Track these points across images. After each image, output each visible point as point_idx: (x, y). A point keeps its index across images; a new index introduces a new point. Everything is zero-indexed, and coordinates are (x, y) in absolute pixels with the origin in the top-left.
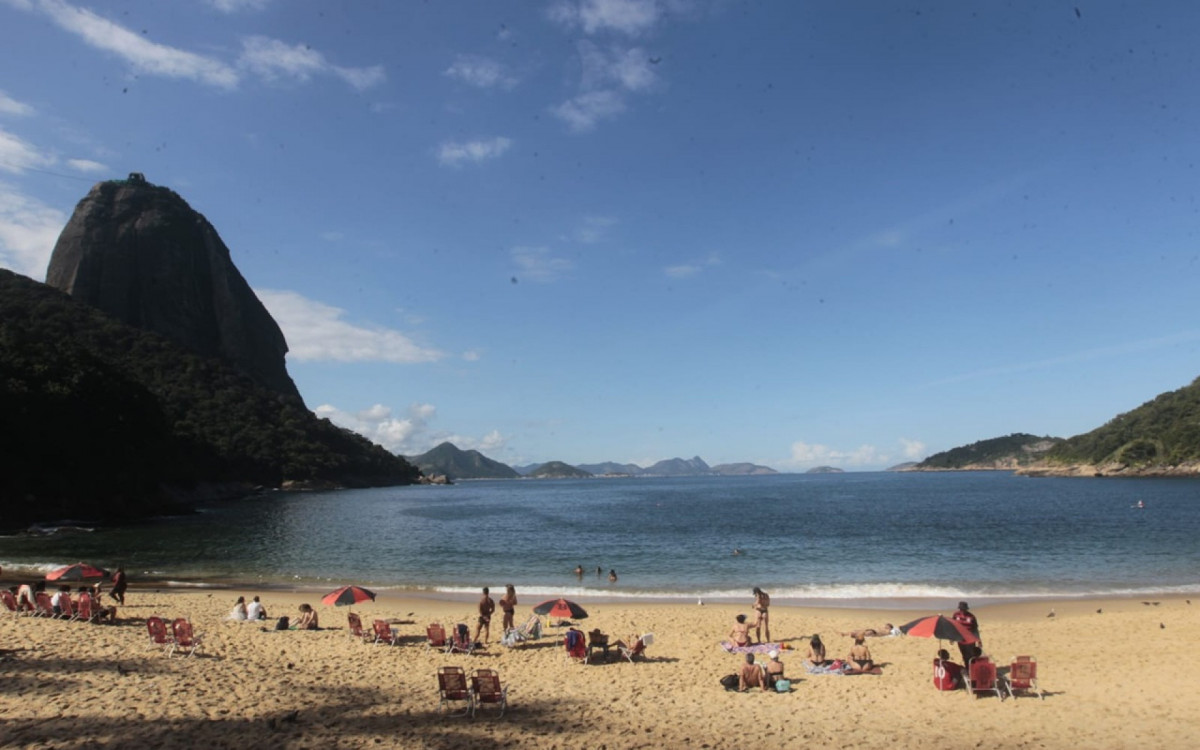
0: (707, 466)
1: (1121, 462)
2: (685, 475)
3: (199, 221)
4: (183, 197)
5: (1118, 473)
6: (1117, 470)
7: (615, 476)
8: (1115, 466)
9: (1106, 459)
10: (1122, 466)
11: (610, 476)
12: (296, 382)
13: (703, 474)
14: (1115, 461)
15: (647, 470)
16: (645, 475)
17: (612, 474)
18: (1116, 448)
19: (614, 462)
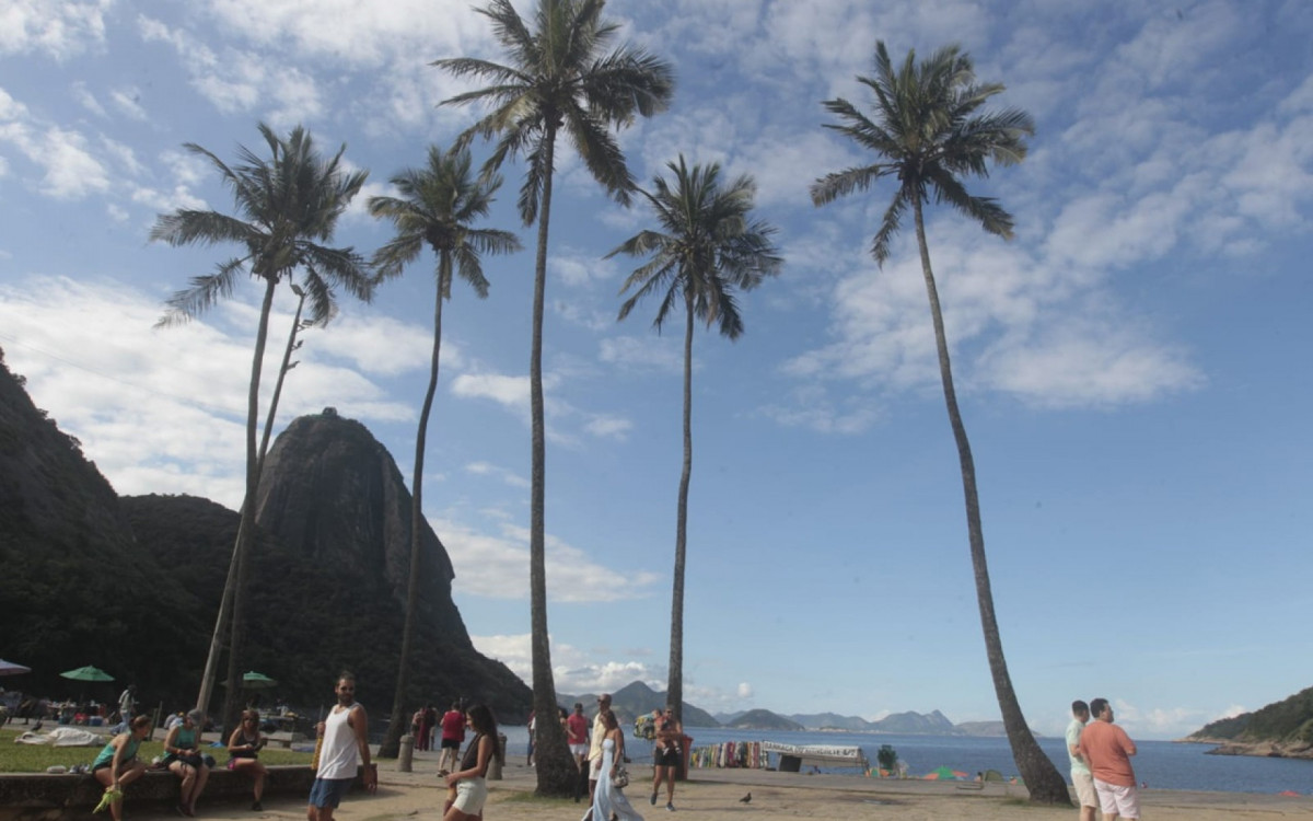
0: (950, 724)
1: (1305, 740)
2: (922, 733)
3: (379, 451)
4: (368, 428)
5: (1301, 754)
6: (1302, 750)
7: (831, 730)
8: (1298, 744)
9: (1290, 735)
10: (1307, 745)
11: (825, 730)
12: (460, 610)
13: (944, 733)
14: (1299, 738)
15: (876, 725)
16: (872, 732)
17: (830, 727)
18: (1301, 722)
19: (835, 712)
